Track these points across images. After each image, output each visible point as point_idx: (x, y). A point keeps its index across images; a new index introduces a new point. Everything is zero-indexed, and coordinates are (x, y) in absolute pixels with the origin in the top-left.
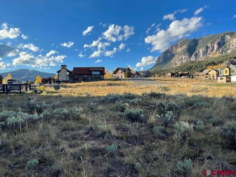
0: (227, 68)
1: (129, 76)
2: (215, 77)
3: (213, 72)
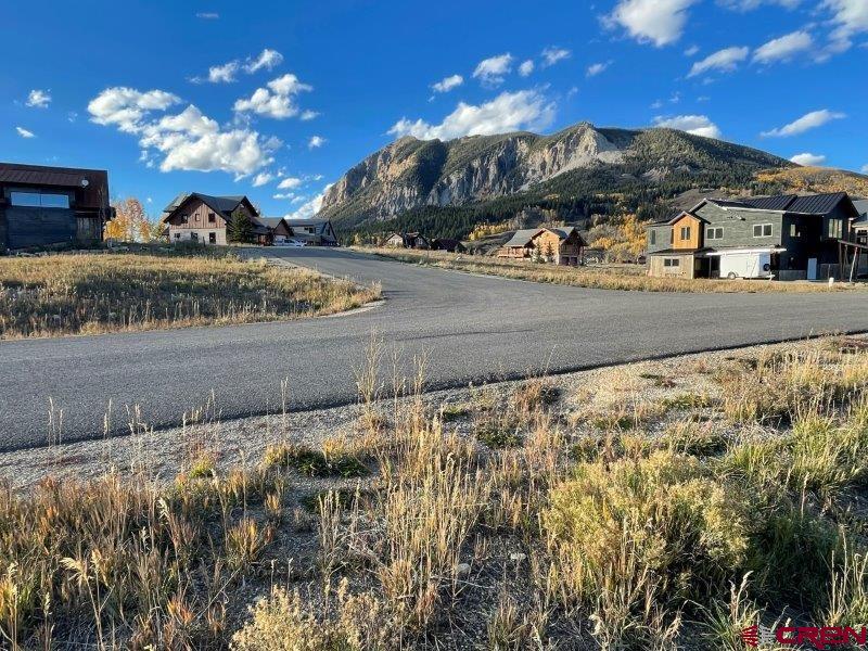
0: (689, 218)
1: (247, 237)
2: (557, 257)
3: (550, 239)
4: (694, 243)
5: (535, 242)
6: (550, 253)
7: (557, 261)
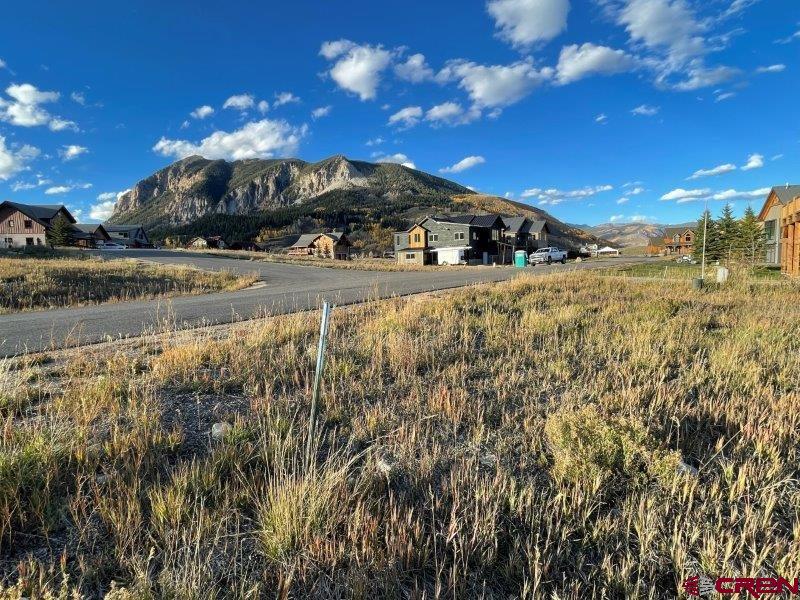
0: (419, 228)
2: (332, 254)
3: (326, 242)
4: (422, 245)
5: (315, 243)
6: (327, 252)
7: (333, 257)
